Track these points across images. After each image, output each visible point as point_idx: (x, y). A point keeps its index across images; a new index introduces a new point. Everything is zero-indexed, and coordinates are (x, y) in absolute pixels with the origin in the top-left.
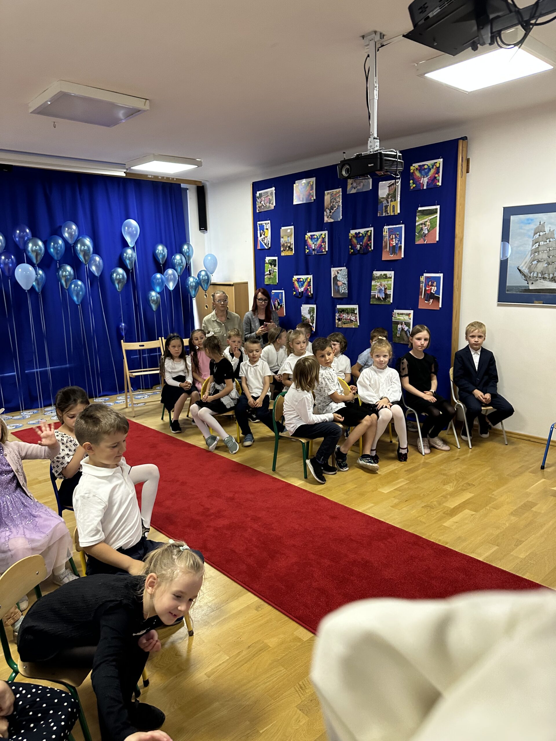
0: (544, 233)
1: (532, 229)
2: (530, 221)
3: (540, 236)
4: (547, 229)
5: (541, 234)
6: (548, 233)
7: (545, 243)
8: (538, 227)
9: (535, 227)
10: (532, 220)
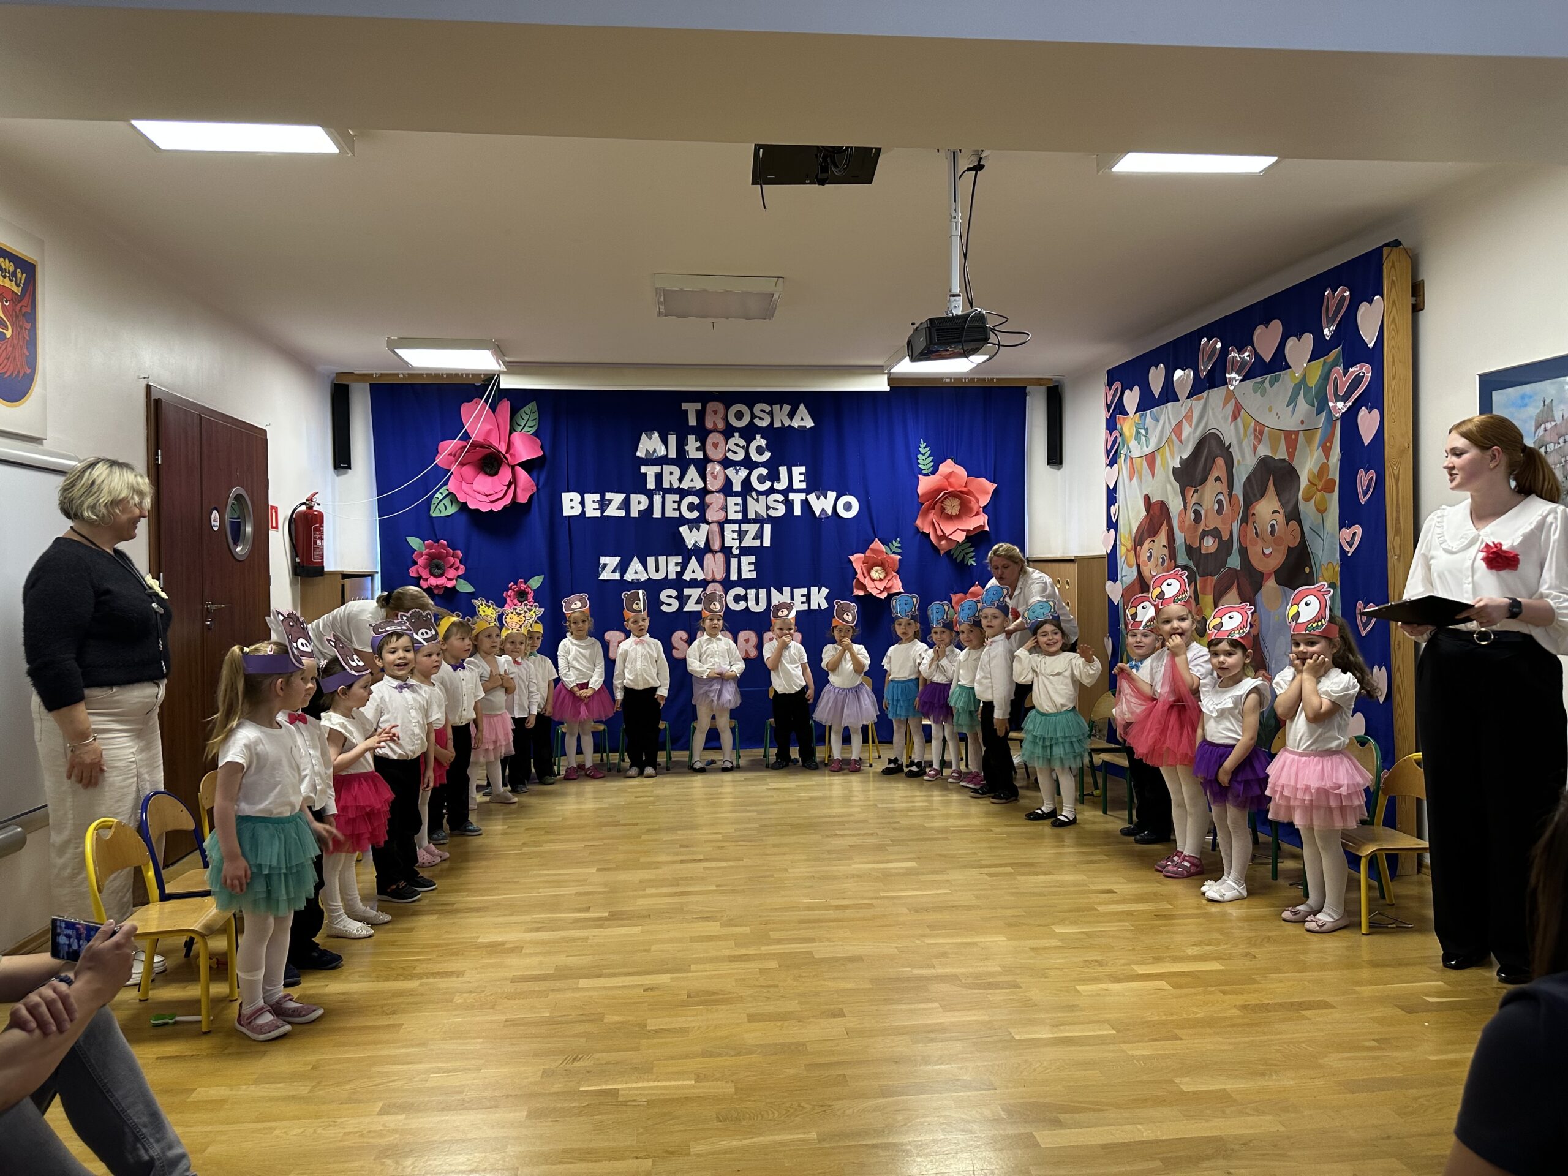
0: (1553, 423)
1: (1531, 417)
2: (1527, 400)
3: (1545, 430)
4: (1558, 415)
5: (1549, 426)
6: (1561, 424)
7: (1557, 446)
8: (1542, 411)
9: (1538, 411)
10: (1531, 397)
